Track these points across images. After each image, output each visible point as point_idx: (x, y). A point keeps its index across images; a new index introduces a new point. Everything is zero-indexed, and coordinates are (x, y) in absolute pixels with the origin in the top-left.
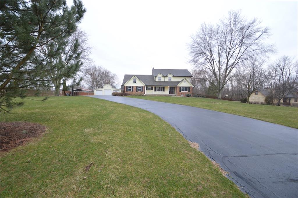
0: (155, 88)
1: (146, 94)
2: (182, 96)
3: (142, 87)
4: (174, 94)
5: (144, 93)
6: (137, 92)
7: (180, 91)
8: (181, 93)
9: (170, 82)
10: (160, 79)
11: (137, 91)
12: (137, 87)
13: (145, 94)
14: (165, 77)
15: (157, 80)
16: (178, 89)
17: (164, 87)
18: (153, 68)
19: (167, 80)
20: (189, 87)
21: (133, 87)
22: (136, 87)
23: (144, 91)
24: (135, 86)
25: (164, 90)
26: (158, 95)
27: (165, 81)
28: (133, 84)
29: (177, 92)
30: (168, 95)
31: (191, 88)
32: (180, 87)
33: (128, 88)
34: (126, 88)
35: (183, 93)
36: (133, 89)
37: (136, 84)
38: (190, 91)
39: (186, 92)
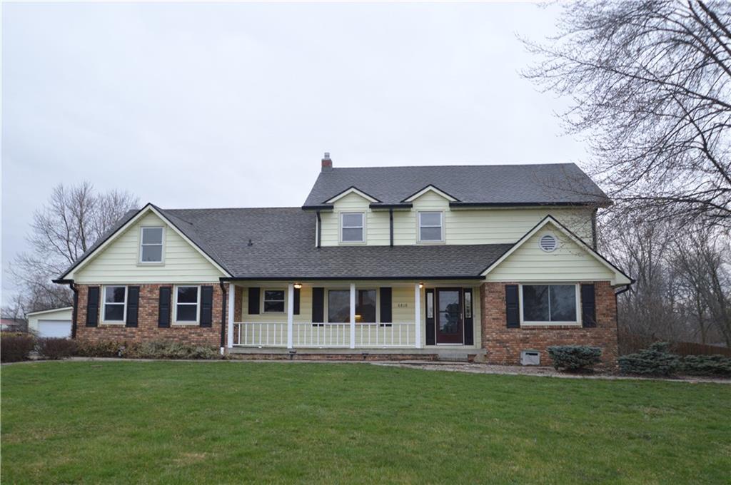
0: (318, 295)
1: (230, 343)
2: (526, 360)
3: (208, 290)
4: (469, 341)
5: (218, 335)
6: (165, 332)
7: (512, 322)
8: (518, 334)
9: (432, 248)
10: (352, 231)
11: (164, 321)
12: (165, 291)
13: (223, 341)
14: (392, 210)
15: (331, 235)
16: (496, 308)
17: (386, 295)
18: (327, 163)
19: (408, 233)
20: (589, 290)
21: (135, 290)
22: (156, 295)
23: (216, 320)
24: (152, 287)
25: (387, 318)
26: (328, 354)
27: (392, 246)
28: (138, 266)
29: (493, 332)
30: (410, 355)
31: (599, 293)
32: (511, 289)
33: (103, 302)
34: (86, 297)
35: (541, 336)
36: (138, 307)
37: (164, 266)
38: (597, 318)
39: (558, 331)
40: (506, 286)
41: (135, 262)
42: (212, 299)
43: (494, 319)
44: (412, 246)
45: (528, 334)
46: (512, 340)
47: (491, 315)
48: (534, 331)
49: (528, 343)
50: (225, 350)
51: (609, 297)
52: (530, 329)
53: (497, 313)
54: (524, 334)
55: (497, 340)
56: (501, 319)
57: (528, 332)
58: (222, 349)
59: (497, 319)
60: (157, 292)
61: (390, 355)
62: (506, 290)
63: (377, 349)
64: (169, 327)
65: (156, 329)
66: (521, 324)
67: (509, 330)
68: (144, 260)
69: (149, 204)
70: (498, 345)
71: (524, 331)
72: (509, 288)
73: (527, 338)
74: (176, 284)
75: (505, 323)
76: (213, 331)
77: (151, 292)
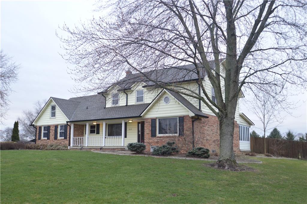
1: (71, 145)
6: (56, 141)
7: (153, 135)
8: (155, 140)
10: (115, 102)
11: (56, 138)
12: (56, 127)
13: (69, 145)
14: (124, 91)
16: (148, 129)
19: (132, 100)
20: (182, 119)
21: (49, 127)
23: (68, 137)
24: (53, 125)
27: (127, 105)
28: (50, 119)
29: (147, 139)
30: (120, 149)
31: (186, 121)
32: (153, 121)
33: (43, 132)
34: (38, 130)
35: (163, 140)
36: (50, 133)
37: (56, 118)
38: (184, 132)
39: (169, 138)
40: (152, 120)
41: (49, 118)
42: (67, 129)
43: (147, 134)
44: (133, 105)
45: (159, 140)
46: (153, 142)
47: (146, 132)
48: (161, 138)
49: (158, 143)
50: (70, 147)
51: (189, 122)
52: (160, 138)
53: (148, 131)
54: (158, 140)
55: (148, 142)
56: (149, 134)
57: (159, 139)
58: (69, 147)
59: (148, 133)
60: (54, 127)
61: (114, 149)
62: (152, 121)
63: (110, 146)
64: (57, 139)
65: (54, 140)
66: (157, 136)
67: (152, 138)
68: (52, 117)
69: (51, 97)
70: (148, 144)
71: (157, 139)
72: (153, 120)
73: (158, 141)
74: (59, 125)
75: (151, 135)
76: (67, 141)
77: (53, 127)
